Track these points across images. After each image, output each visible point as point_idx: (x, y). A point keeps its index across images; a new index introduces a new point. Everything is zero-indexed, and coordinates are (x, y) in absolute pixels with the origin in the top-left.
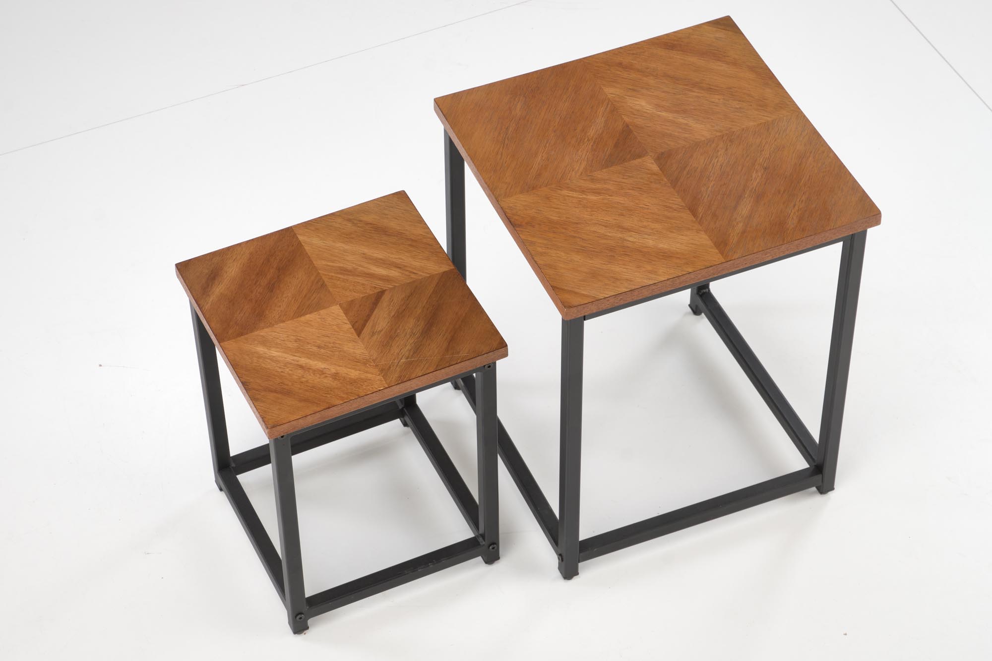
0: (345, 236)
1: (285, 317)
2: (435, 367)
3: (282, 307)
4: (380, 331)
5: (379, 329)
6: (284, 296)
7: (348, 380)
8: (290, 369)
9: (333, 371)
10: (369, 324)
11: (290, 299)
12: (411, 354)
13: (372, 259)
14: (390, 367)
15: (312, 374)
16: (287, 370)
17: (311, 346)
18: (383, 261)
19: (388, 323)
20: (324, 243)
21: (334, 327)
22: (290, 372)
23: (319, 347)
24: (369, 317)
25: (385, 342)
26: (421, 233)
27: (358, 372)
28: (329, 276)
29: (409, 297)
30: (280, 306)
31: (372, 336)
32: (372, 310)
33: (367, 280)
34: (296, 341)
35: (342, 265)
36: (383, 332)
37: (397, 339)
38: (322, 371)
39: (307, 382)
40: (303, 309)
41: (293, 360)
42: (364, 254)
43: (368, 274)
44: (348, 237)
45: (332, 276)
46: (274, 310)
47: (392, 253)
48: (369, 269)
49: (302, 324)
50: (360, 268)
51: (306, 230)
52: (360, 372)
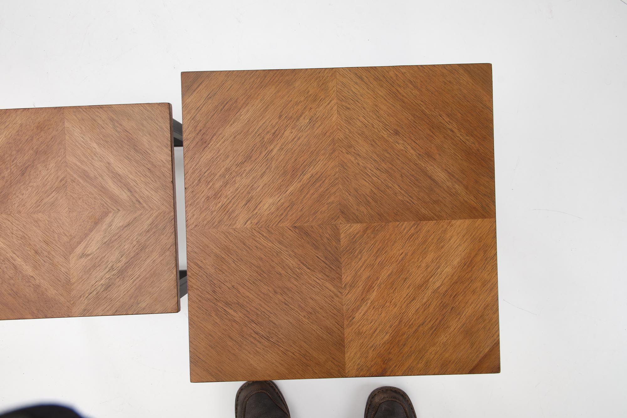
0: (102, 137)
1: (23, 208)
2: (114, 311)
3: (24, 195)
4: (89, 255)
5: (89, 253)
6: (30, 184)
7: (45, 297)
8: (6, 266)
9: (37, 282)
10: (83, 245)
11: (34, 189)
12: (102, 290)
13: (113, 172)
14: (81, 297)
15: (20, 279)
16: (4, 266)
17: (30, 249)
18: (121, 178)
19: (98, 248)
20: (82, 138)
21: (56, 236)
22: (5, 270)
23: (36, 252)
24: (86, 235)
25: (88, 268)
26: (163, 160)
27: (56, 291)
28: (73, 176)
29: (125, 227)
30: (23, 194)
31: (81, 257)
32: (91, 230)
33: (100, 195)
34: (21, 238)
35: (86, 169)
36: (91, 256)
37: (98, 268)
38: (29, 279)
39: (14, 285)
40: (39, 205)
41: (12, 257)
42: (109, 163)
43: (103, 187)
44: (103, 139)
45: (75, 178)
46: (17, 197)
47: (131, 173)
48: (107, 183)
49: (33, 221)
50: (100, 179)
51: (74, 117)
52: (57, 292)
